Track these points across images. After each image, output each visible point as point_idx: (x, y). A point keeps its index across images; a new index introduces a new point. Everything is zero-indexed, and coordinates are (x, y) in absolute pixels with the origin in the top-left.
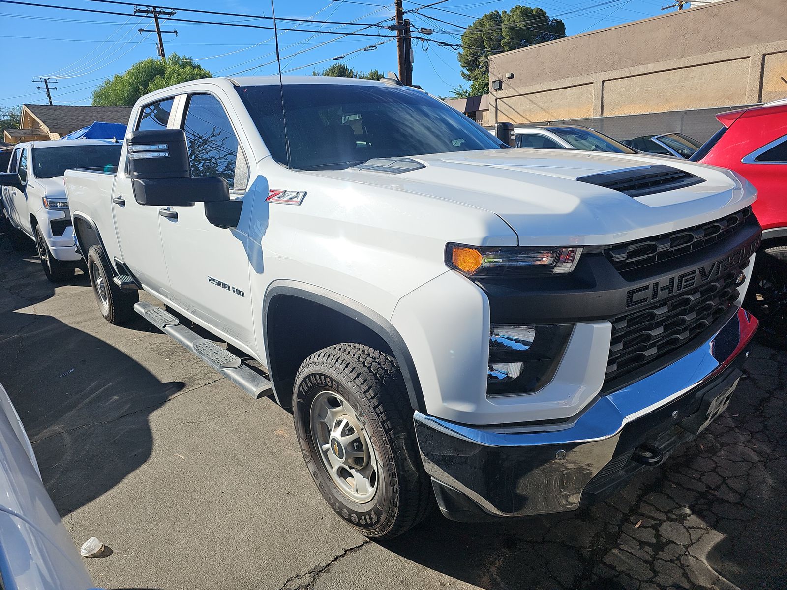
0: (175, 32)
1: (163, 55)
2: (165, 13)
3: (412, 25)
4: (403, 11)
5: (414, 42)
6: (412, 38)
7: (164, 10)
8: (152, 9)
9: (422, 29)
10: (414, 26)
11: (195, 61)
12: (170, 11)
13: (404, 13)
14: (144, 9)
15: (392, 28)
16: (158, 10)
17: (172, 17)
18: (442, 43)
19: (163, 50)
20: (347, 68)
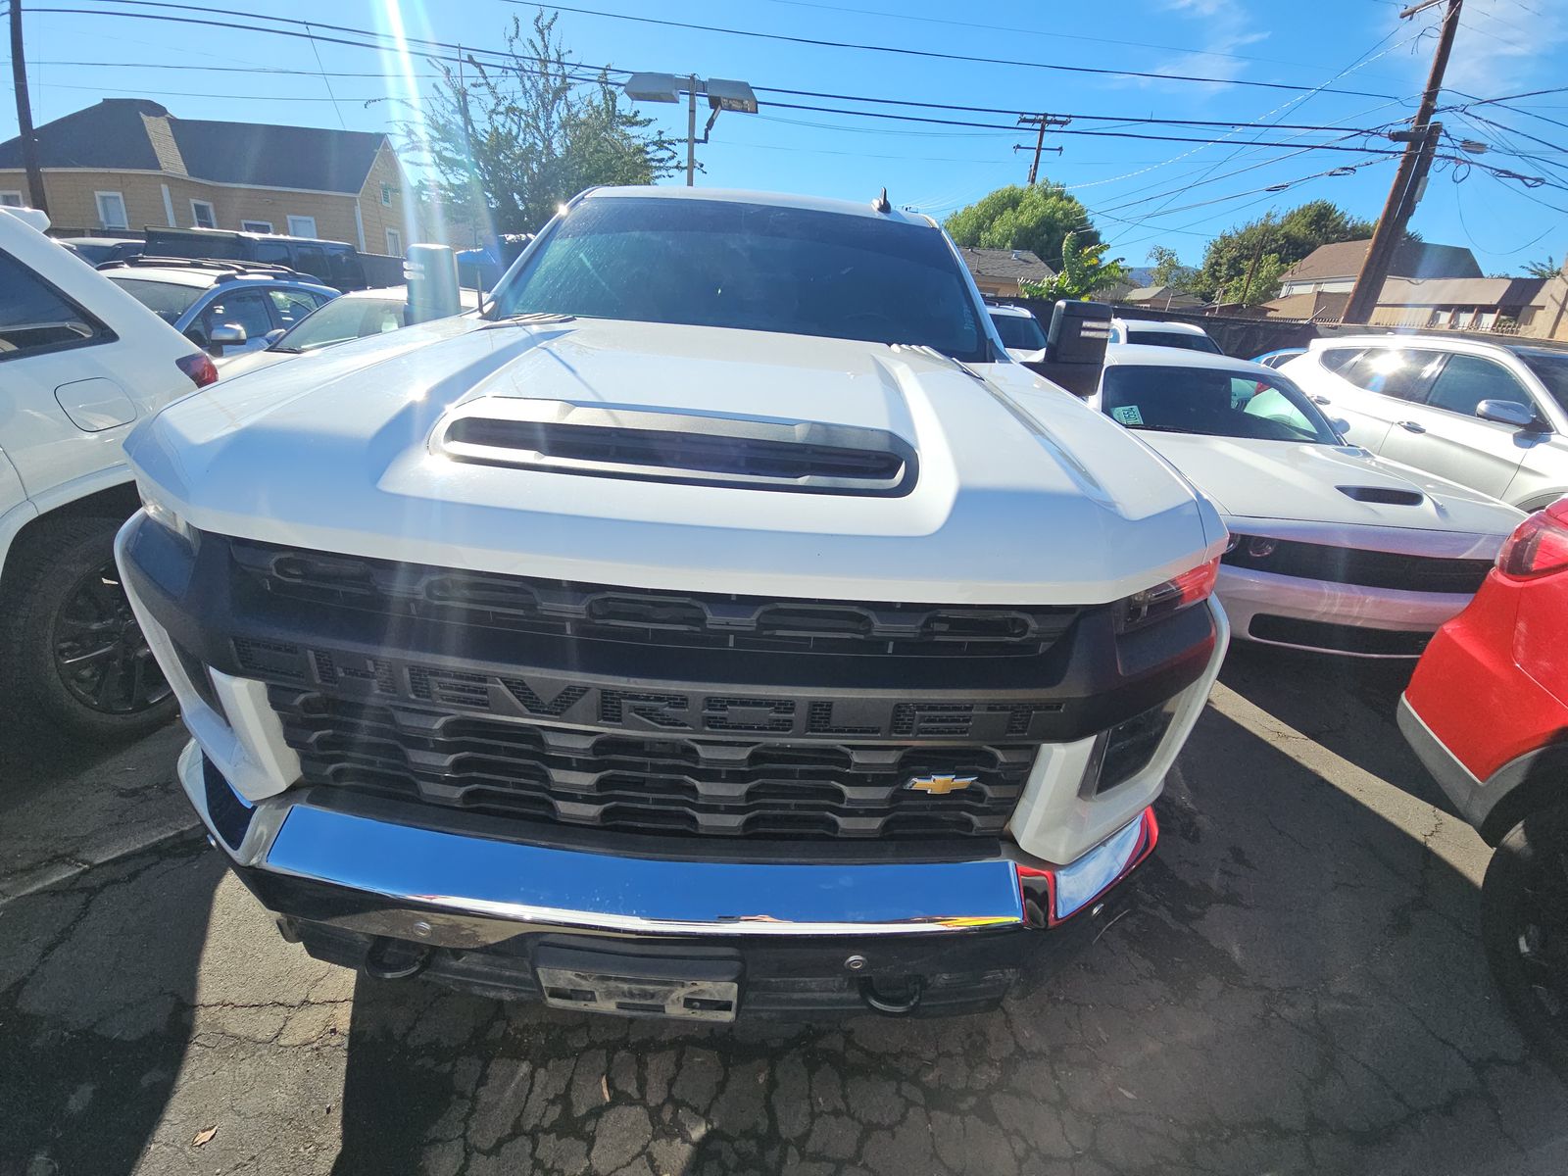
0: (1061, 149)
1: (1033, 181)
2: (1056, 122)
3: (1446, 132)
4: (1435, 107)
5: (1436, 164)
6: (1437, 156)
7: (1057, 118)
8: (1042, 117)
9: (1465, 142)
10: (1447, 136)
11: (1069, 190)
12: (1064, 119)
13: (1434, 111)
14: (1033, 117)
15: (1397, 137)
16: (1049, 118)
17: (1065, 128)
18: (1501, 171)
19: (1035, 174)
20: (1334, 209)
